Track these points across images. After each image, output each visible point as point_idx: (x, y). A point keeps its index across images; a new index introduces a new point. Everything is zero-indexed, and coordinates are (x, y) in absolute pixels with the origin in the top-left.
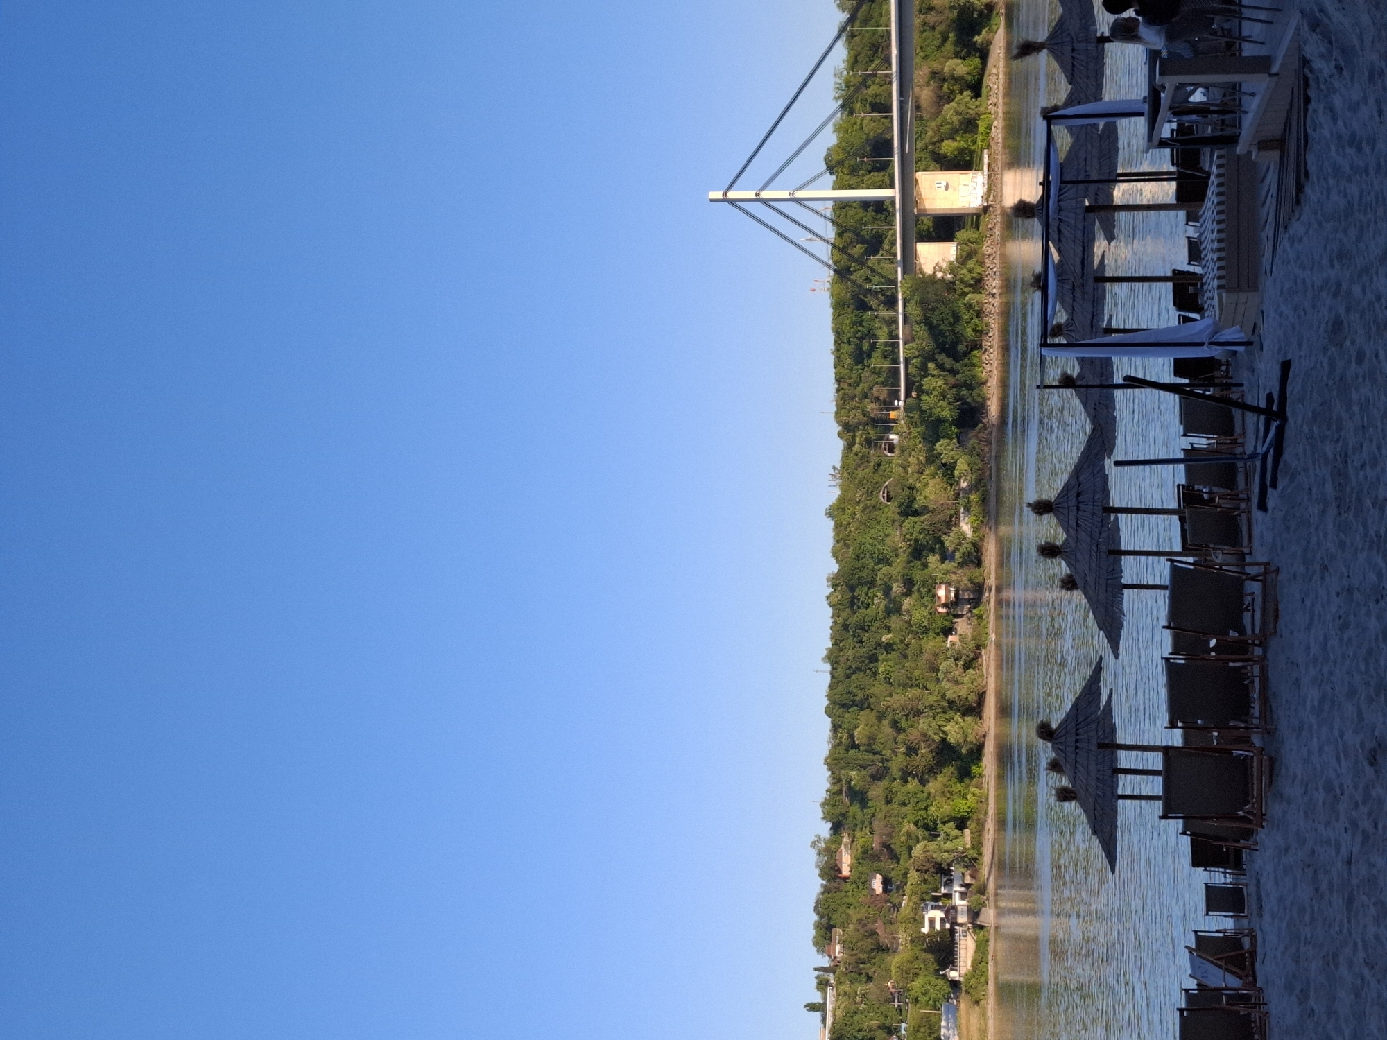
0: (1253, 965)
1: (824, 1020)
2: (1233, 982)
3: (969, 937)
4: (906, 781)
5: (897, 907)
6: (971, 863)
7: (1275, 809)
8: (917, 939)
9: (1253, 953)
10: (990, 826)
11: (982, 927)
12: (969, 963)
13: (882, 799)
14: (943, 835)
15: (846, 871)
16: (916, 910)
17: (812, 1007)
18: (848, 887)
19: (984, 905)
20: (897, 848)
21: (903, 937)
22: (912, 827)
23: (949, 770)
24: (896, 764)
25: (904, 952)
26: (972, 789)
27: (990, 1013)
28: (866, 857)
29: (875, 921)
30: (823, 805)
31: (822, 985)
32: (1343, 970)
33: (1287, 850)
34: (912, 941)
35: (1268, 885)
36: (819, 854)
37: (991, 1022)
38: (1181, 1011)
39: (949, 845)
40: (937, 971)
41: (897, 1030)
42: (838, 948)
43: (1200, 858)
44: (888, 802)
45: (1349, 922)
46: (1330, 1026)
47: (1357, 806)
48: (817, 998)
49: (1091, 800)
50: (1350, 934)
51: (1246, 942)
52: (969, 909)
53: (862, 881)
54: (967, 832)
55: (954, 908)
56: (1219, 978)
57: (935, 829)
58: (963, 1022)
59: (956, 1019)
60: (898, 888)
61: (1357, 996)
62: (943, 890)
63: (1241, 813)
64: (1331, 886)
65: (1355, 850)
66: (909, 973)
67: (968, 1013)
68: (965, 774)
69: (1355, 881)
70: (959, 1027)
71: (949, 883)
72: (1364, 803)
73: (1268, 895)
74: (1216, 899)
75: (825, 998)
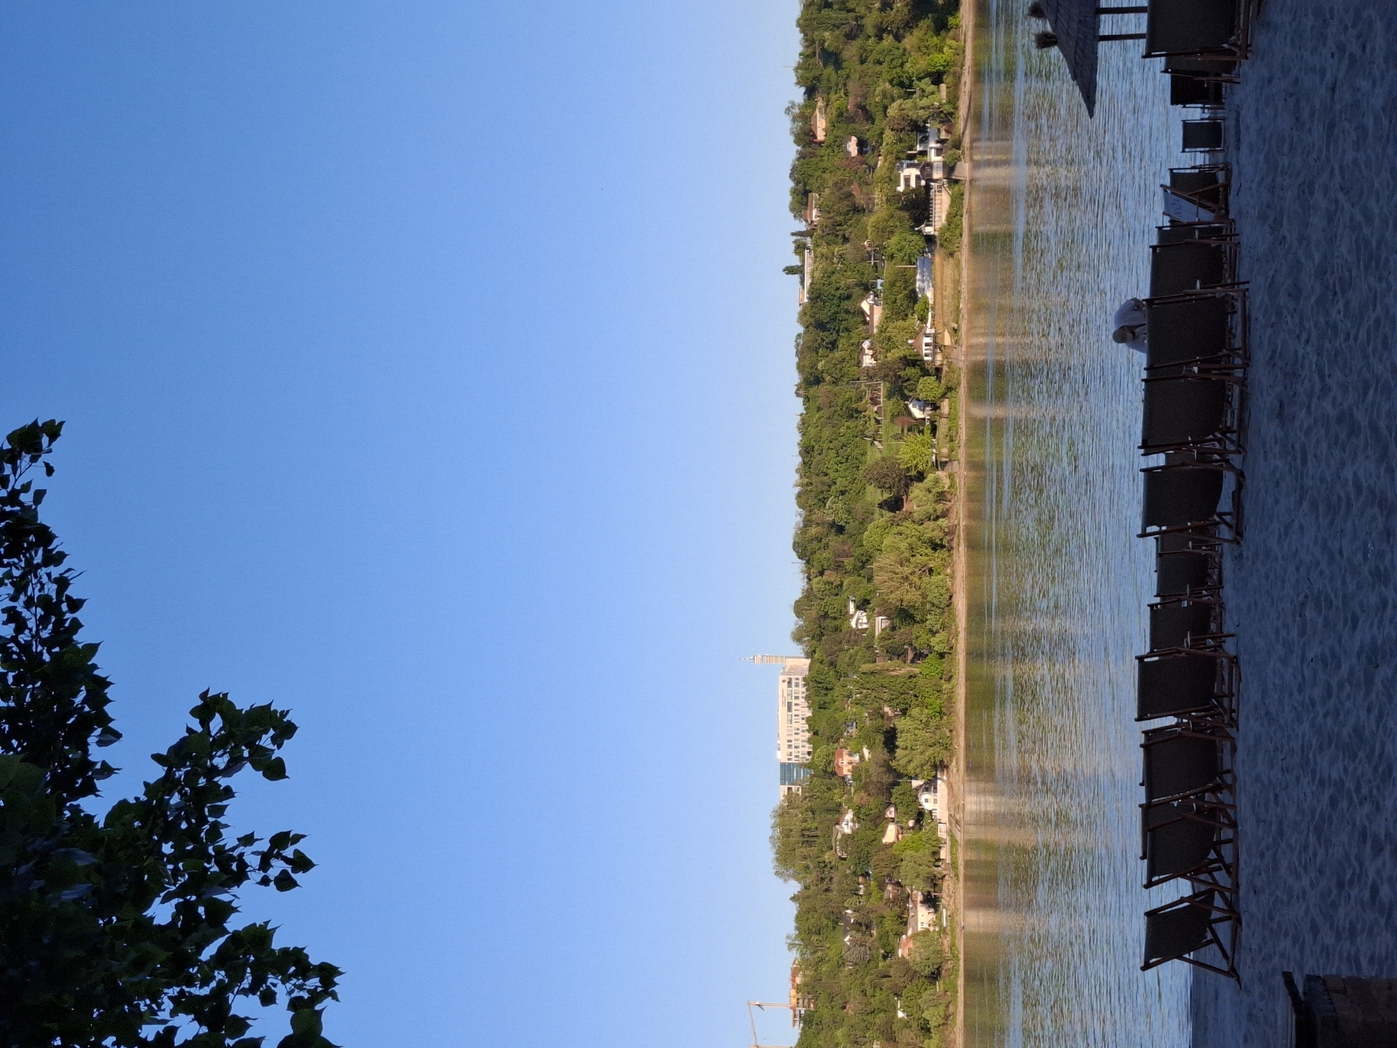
0: (1226, 199)
1: (802, 282)
2: (1206, 216)
3: (944, 193)
4: (881, 39)
5: (872, 168)
6: (947, 118)
7: (1261, 40)
8: (893, 198)
9: (1227, 186)
10: (967, 78)
11: (957, 182)
12: (944, 218)
13: (856, 59)
14: (918, 92)
15: (821, 136)
16: (891, 169)
17: (790, 270)
18: (822, 151)
19: (959, 159)
20: (871, 108)
21: (878, 196)
22: (888, 85)
23: (926, 23)
24: (870, 22)
25: (880, 210)
26: (949, 42)
27: (964, 264)
28: (841, 120)
29: (851, 183)
30: (796, 69)
31: (800, 249)
32: (1318, 196)
33: (1270, 81)
34: (888, 201)
35: (1248, 116)
36: (794, 120)
37: (965, 273)
38: (1154, 248)
39: (925, 102)
40: (913, 227)
41: (874, 285)
42: (815, 212)
43: (1180, 95)
44: (863, 62)
45: (1328, 150)
46: (1300, 252)
47: (1346, 28)
48: (795, 261)
49: (1072, 44)
50: (1328, 160)
51: (1221, 176)
52: (945, 164)
53: (837, 144)
54: (943, 86)
55: (930, 165)
56: (1191, 213)
57: (910, 86)
58: (938, 279)
59: (930, 271)
60: (873, 149)
61: (1330, 220)
62: (919, 148)
63: (1226, 46)
64: (1312, 116)
65: (1341, 76)
66: (884, 231)
67: (942, 265)
68: (941, 27)
69: (1338, 107)
70: (933, 279)
71: (925, 140)
72: (1354, 26)
73: (1248, 128)
74: (1193, 136)
75: (803, 261)
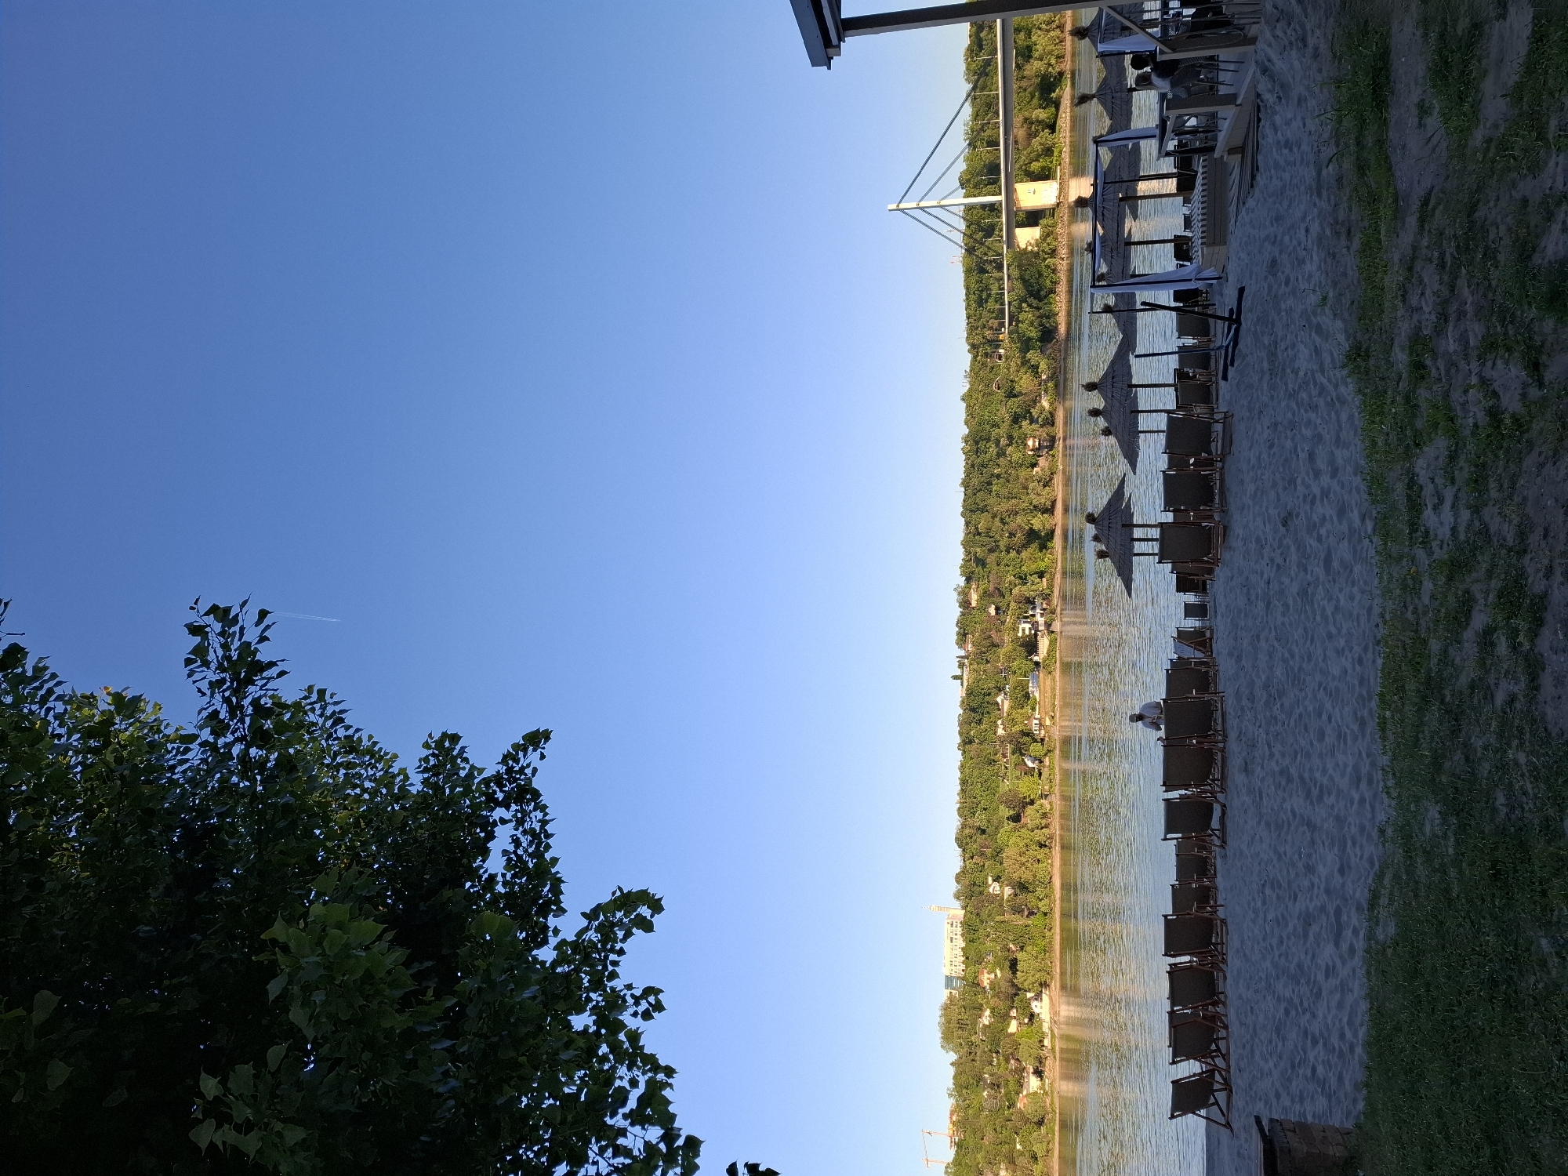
0: (1211, 646)
1: (962, 685)
2: (1199, 654)
3: (1045, 638)
4: (1009, 552)
5: (1003, 623)
6: (1047, 597)
7: (1226, 556)
8: (1016, 640)
9: (1211, 639)
10: (1058, 576)
11: (1052, 632)
12: (1045, 651)
13: (995, 563)
14: (1030, 582)
15: (974, 604)
16: (1014, 624)
17: (955, 677)
18: (975, 611)
19: (1054, 620)
20: (1003, 590)
21: (1007, 638)
22: (1013, 578)
23: (1035, 545)
24: (1002, 544)
25: (1007, 647)
26: (1048, 556)
27: (1057, 679)
28: (986, 595)
29: (991, 630)
30: (961, 568)
31: (961, 665)
32: (1263, 643)
33: (1232, 579)
34: (1012, 641)
35: (1220, 599)
36: (959, 595)
37: (1058, 684)
38: (1167, 670)
39: (1034, 587)
40: (1027, 657)
41: (1004, 688)
42: (970, 645)
43: (1182, 587)
44: (998, 565)
45: (1267, 616)
46: (1253, 675)
47: (1274, 550)
48: (958, 672)
49: (1117, 556)
50: (1267, 622)
51: (1208, 634)
52: (1045, 622)
53: (983, 609)
54: (1044, 579)
55: (1037, 622)
56: (1192, 653)
57: (1025, 579)
58: (1042, 684)
59: (1038, 682)
60: (1004, 612)
61: (1270, 657)
62: (1031, 613)
63: (1205, 559)
64: (1257, 597)
65: (1272, 575)
66: (1010, 658)
67: (1044, 679)
68: (1043, 547)
69: (1272, 593)
70: (1039, 687)
71: (1034, 608)
72: (1279, 548)
73: (1220, 604)
74: (1190, 611)
75: (963, 672)
